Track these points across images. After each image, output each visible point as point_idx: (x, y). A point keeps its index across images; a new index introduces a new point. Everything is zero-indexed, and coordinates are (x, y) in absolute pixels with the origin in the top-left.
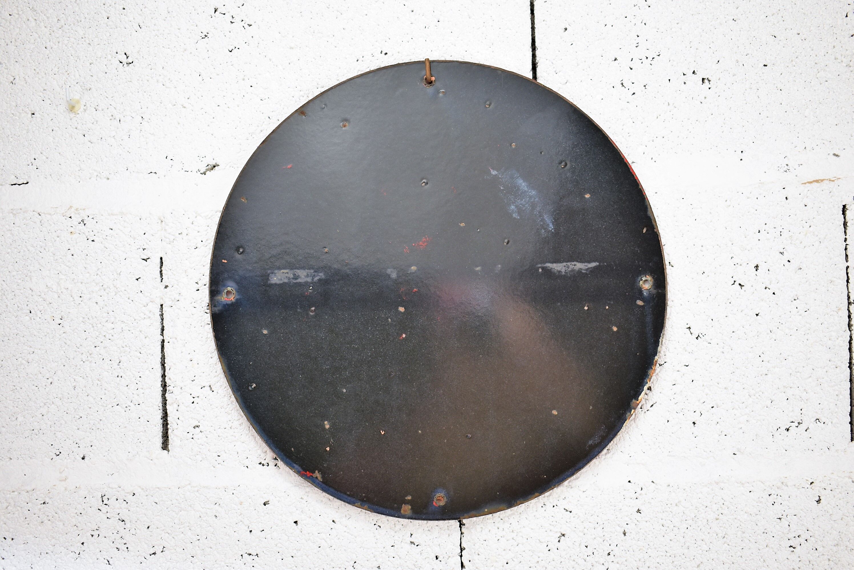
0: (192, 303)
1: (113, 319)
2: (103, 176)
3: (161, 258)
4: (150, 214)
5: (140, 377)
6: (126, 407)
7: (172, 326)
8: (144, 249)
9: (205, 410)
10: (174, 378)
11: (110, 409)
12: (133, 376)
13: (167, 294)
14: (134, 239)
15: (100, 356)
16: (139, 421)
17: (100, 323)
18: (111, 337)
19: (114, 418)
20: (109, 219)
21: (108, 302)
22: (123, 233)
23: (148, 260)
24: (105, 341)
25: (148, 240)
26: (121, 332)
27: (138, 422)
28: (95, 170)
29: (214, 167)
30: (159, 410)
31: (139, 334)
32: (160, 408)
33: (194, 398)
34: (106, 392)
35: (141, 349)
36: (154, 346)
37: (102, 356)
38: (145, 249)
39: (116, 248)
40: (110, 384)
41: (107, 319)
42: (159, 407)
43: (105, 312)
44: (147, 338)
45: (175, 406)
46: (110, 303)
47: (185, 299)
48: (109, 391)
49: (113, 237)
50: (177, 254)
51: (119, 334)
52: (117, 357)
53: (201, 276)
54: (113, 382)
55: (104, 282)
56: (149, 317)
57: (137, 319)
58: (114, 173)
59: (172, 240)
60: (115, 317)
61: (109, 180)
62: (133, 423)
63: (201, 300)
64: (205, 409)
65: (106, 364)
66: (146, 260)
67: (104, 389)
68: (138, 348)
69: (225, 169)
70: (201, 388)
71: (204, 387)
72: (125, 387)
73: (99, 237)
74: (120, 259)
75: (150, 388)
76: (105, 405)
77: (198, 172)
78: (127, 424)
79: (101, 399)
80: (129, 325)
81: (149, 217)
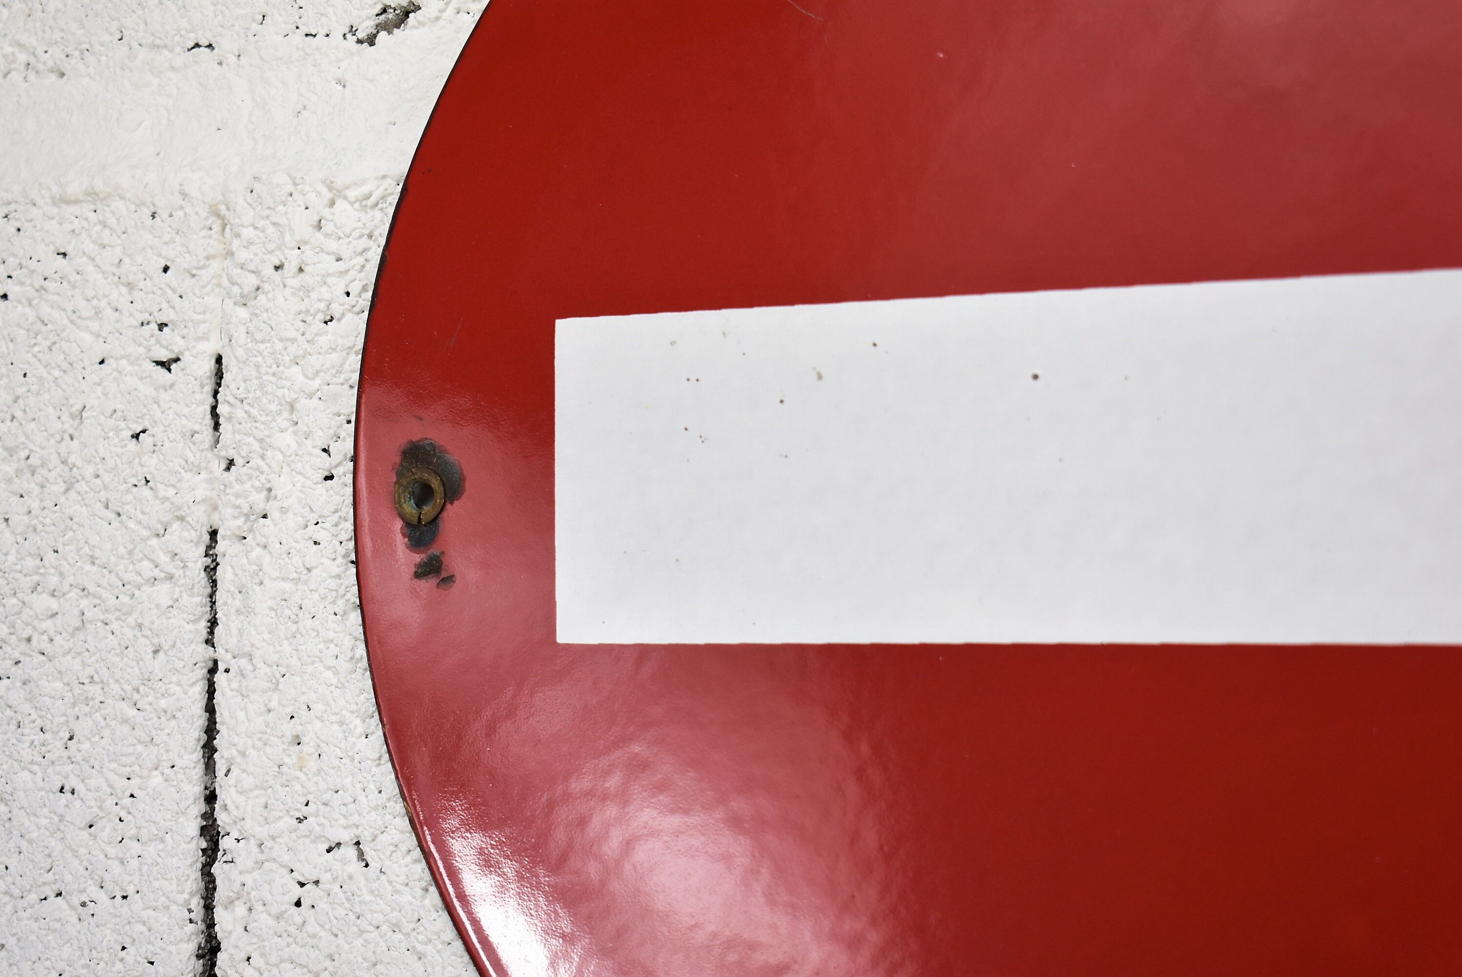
0: (307, 526)
1: (53, 580)
2: (44, 63)
3: (219, 360)
4: (184, 195)
5: (132, 796)
6: (83, 905)
7: (238, 612)
8: (162, 326)
9: (336, 936)
10: (237, 808)
11: (32, 907)
12: (109, 791)
13: (228, 491)
14: (130, 286)
15: (8, 712)
16: (122, 960)
17: (15, 593)
18: (45, 646)
19: (42, 942)
20: (53, 218)
21: (41, 519)
22: (98, 266)
23: (173, 367)
24: (28, 659)
25: (174, 291)
26: (78, 629)
27: (118, 963)
28: (20, 45)
29: (407, 14)
30: (191, 921)
31: (135, 636)
32: (193, 916)
33: (302, 885)
34: (24, 845)
35: (138, 691)
36: (179, 684)
37: (13, 714)
38: (166, 325)
39: (72, 322)
40: (35, 815)
41: (36, 578)
42: (190, 911)
43: (31, 555)
44: (161, 654)
45: (240, 910)
46: (48, 521)
47: (284, 510)
48: (30, 842)
49: (65, 283)
50: (262, 342)
51: (72, 635)
52: (62, 719)
53: (340, 426)
54: (45, 810)
55: (31, 446)
56: (170, 577)
57: (129, 583)
58: (81, 51)
59: (248, 288)
60: (61, 574)
61: (65, 77)
62: (102, 964)
63: (339, 514)
64: (335, 931)
65: (28, 744)
66: (166, 365)
67: (16, 833)
68: (130, 688)
69: (438, 19)
70: (328, 851)
71: (339, 845)
72: (80, 829)
73: (22, 284)
74: (82, 360)
75: (162, 841)
76: (16, 892)
77: (349, 36)
78: (83, 967)
79: (7, 868)
80: (104, 602)
81: (182, 208)
